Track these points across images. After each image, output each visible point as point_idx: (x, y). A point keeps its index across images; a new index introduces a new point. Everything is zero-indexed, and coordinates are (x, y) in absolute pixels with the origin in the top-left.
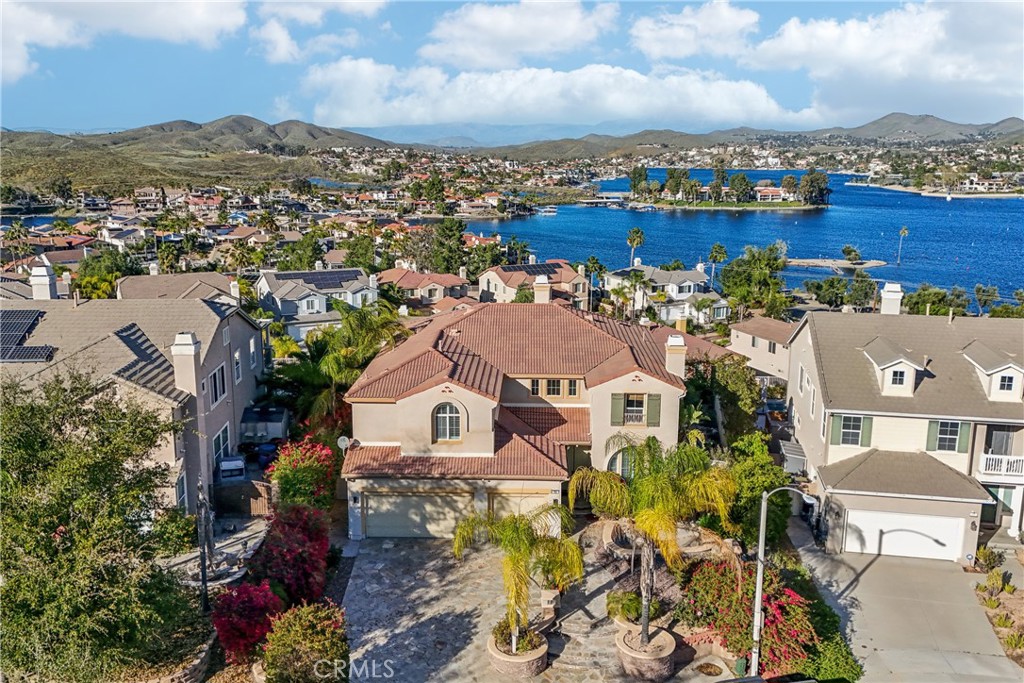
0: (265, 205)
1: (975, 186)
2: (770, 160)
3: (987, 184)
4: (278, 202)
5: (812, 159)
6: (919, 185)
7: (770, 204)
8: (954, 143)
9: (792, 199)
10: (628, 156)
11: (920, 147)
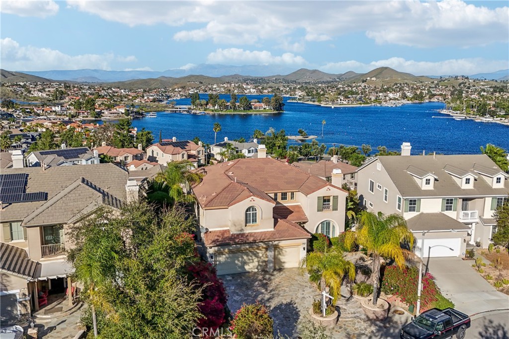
3: (347, 100)
5: (270, 90)
6: (320, 101)
7: (258, 111)
8: (329, 82)
9: (268, 108)
10: (183, 88)
11: (314, 84)
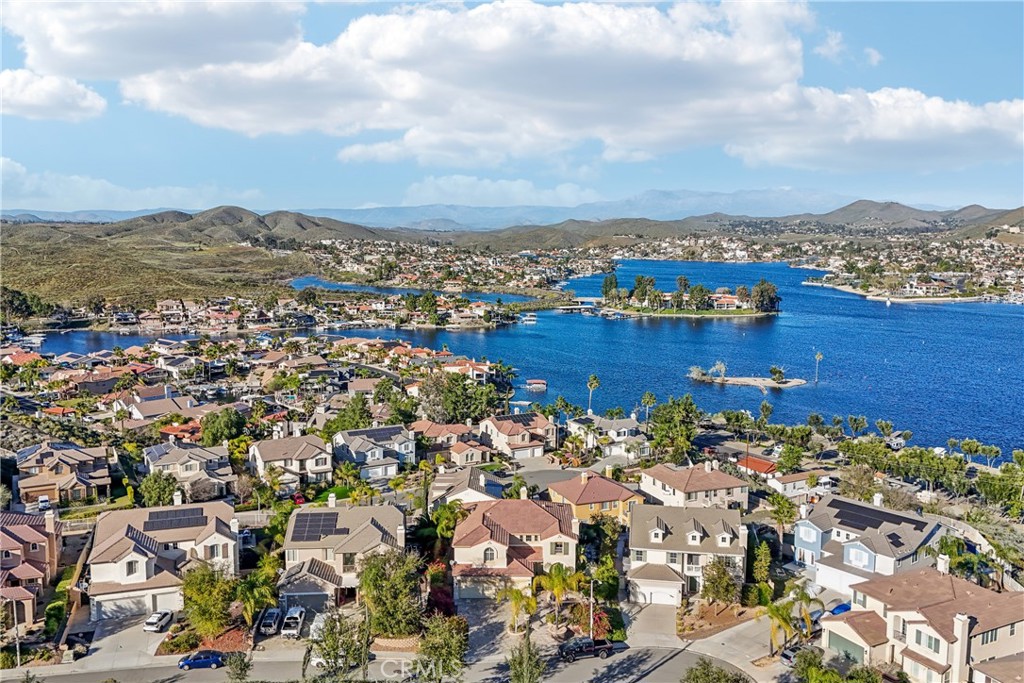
0: (277, 319)
1: (914, 290)
2: (738, 253)
3: (924, 288)
4: (290, 316)
5: (778, 251)
6: (868, 285)
7: (725, 312)
8: (916, 232)
9: (745, 307)
10: (604, 247)
11: (884, 234)
